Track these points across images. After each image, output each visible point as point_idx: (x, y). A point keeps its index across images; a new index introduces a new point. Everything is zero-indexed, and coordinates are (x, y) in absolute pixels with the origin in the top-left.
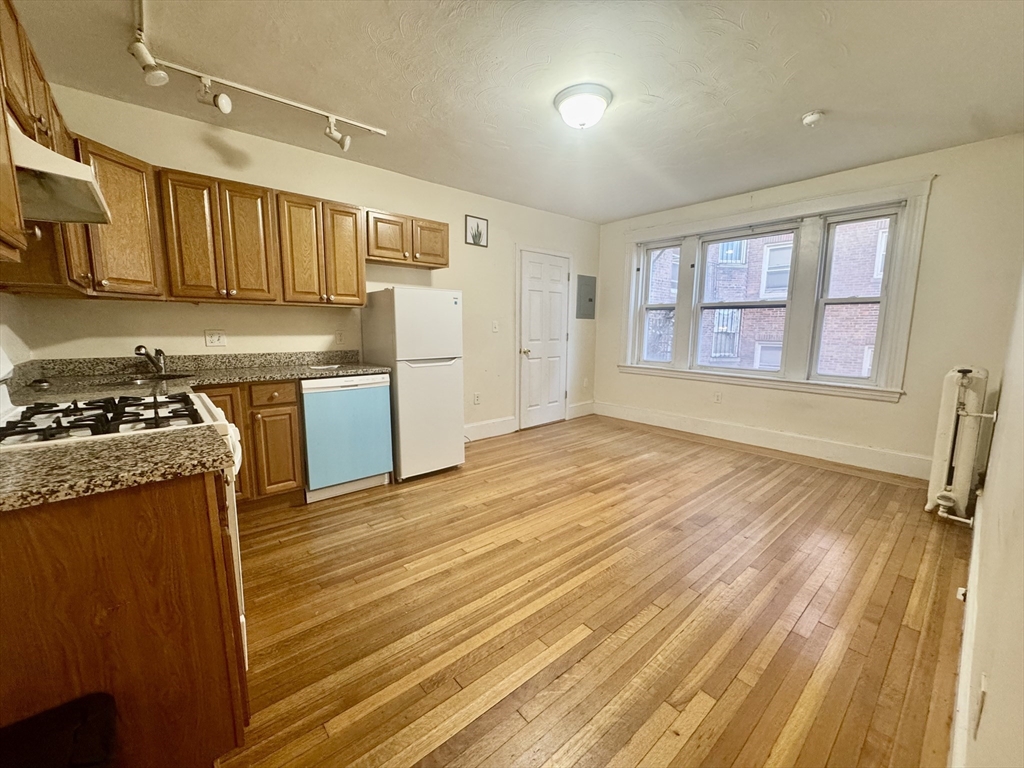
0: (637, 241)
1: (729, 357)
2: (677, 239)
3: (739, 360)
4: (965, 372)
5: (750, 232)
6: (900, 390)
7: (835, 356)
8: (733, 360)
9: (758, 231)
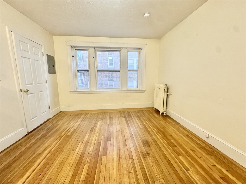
0: (72, 45)
1: (82, 85)
2: (87, 47)
3: (85, 86)
4: (166, 85)
5: (109, 49)
6: (144, 90)
7: (104, 83)
8: (83, 86)
9: (111, 49)
